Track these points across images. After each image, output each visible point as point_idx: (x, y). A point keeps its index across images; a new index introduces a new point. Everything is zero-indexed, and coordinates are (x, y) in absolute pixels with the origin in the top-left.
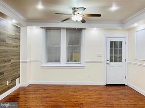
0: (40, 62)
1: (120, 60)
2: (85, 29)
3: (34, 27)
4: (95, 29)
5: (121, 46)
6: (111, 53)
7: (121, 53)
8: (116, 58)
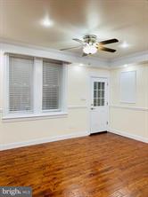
1: (103, 105)
2: (68, 63)
4: (81, 65)
5: (103, 88)
6: (95, 96)
7: (103, 96)
8: (99, 101)
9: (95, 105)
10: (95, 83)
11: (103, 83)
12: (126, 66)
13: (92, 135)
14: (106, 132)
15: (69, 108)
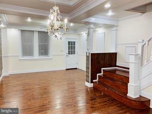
3: (13, 29)
5: (74, 44)
6: (69, 49)
7: (74, 49)
8: (72, 52)
9: (69, 54)
10: (69, 42)
11: (74, 42)
12: (82, 33)
13: (67, 69)
14: (76, 68)
15: (53, 55)
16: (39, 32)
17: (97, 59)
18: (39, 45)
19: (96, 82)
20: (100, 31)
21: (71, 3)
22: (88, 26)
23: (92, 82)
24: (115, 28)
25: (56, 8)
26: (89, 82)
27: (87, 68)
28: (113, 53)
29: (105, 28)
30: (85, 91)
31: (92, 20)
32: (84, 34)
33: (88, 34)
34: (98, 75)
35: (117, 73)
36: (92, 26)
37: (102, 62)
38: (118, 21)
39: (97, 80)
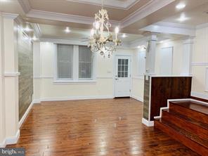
0: (52, 78)
1: (126, 76)
3: (47, 43)
5: (127, 63)
6: (119, 69)
7: (127, 70)
8: (123, 74)
9: (119, 76)
10: (119, 60)
11: (127, 60)
12: (139, 47)
13: (116, 98)
14: (129, 97)
15: (98, 78)
16: (80, 46)
17: (161, 85)
18: (80, 63)
19: (158, 120)
20: (166, 44)
21: (125, 5)
22: (148, 37)
23: (152, 119)
24: (189, 40)
25: (103, 12)
26: (148, 119)
27: (146, 98)
28: (186, 78)
29: (175, 40)
30: (141, 131)
31: (155, 28)
32: (142, 49)
33: (148, 49)
34: (161, 109)
35: (192, 107)
36: (154, 37)
37: (168, 90)
38: (195, 29)
39: (160, 117)
